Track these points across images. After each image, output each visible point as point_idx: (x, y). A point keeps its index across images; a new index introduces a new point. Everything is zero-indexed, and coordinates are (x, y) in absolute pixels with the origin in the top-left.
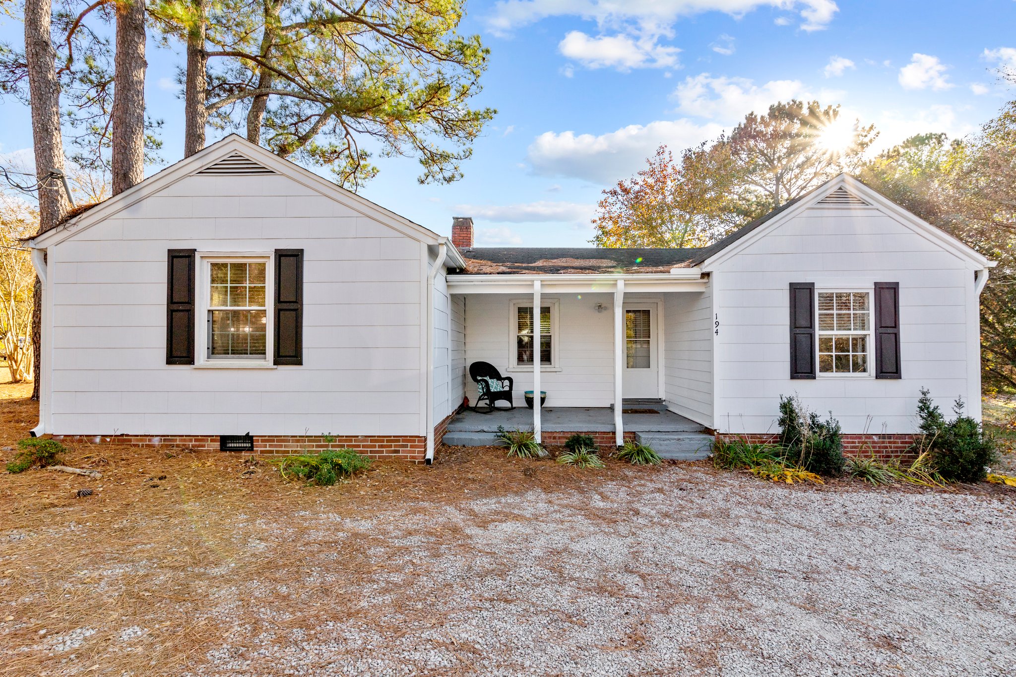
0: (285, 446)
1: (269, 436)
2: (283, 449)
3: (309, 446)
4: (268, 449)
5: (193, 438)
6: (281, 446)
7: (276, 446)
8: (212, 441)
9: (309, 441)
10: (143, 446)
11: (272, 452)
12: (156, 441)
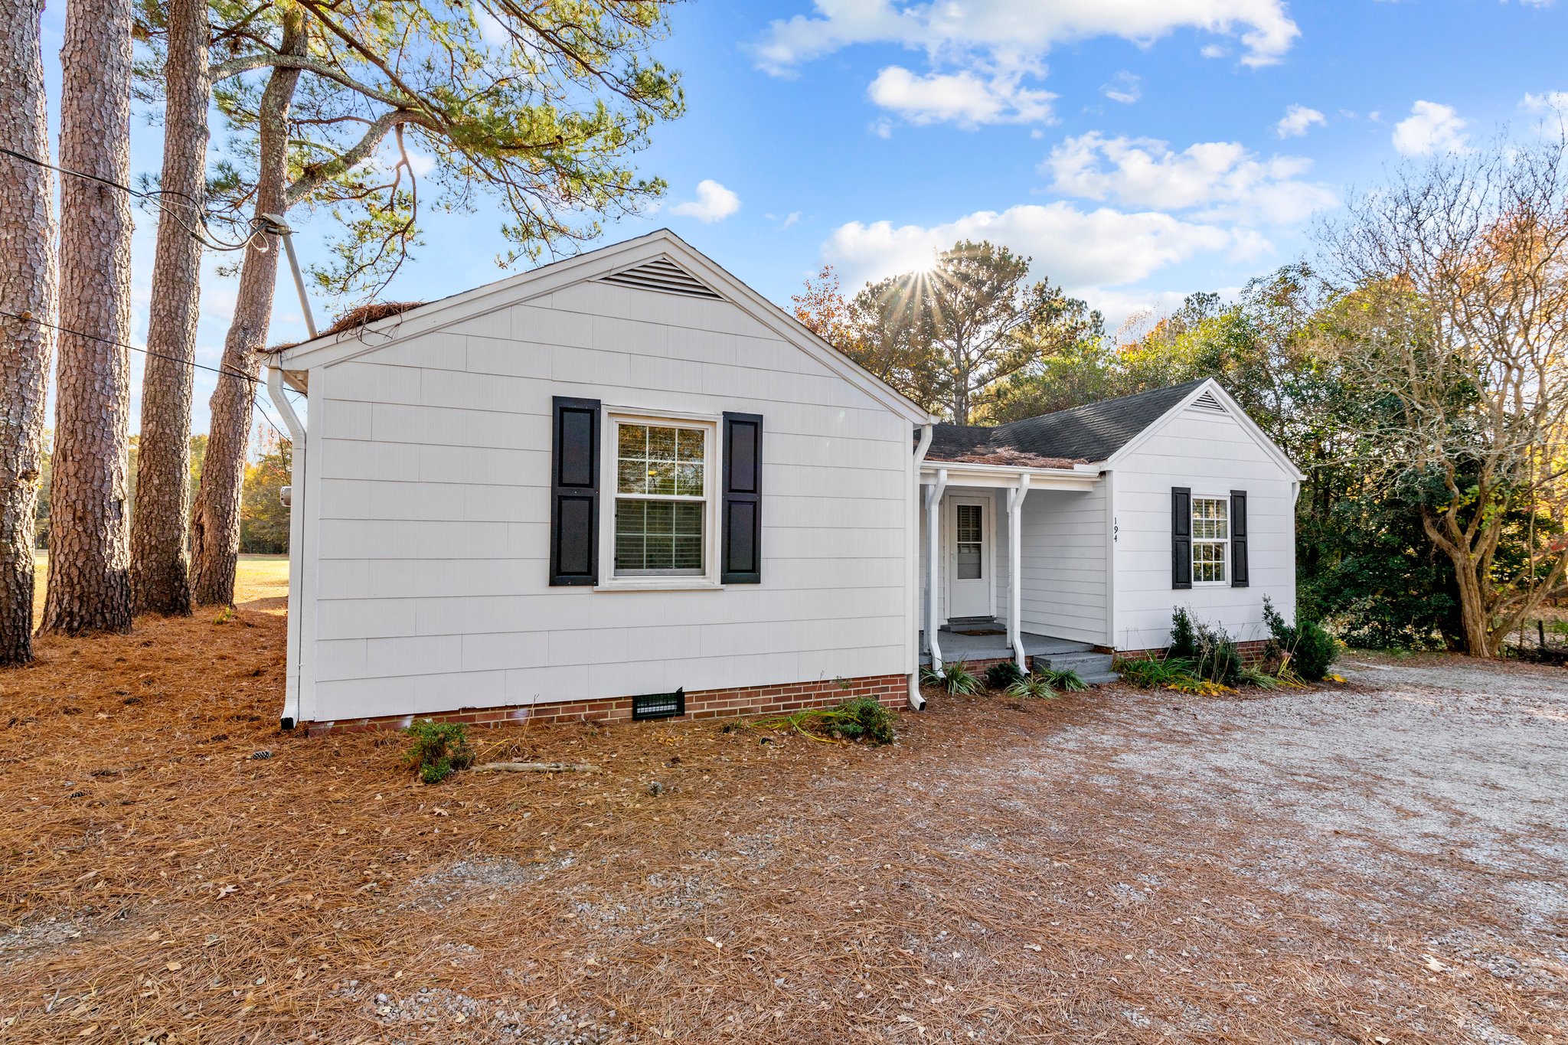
0: (732, 704)
1: (708, 691)
2: (728, 708)
3: (764, 701)
4: (706, 710)
5: (587, 704)
6: (725, 705)
7: (718, 705)
8: (618, 706)
9: (765, 693)
10: (496, 725)
11: (711, 714)
12: (521, 716)
